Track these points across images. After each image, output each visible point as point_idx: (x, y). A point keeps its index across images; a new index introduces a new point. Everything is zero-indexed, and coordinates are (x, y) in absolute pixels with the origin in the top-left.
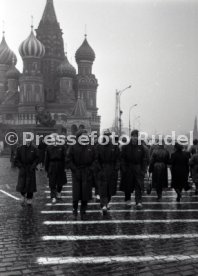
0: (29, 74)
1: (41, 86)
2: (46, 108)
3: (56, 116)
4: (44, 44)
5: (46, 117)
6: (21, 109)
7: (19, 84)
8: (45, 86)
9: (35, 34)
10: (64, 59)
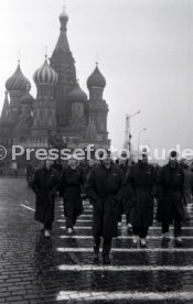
0: (43, 100)
1: (54, 111)
2: (58, 131)
3: (67, 140)
4: (57, 71)
5: (58, 140)
6: (34, 133)
7: (32, 109)
8: (57, 110)
9: (49, 62)
10: (76, 85)
